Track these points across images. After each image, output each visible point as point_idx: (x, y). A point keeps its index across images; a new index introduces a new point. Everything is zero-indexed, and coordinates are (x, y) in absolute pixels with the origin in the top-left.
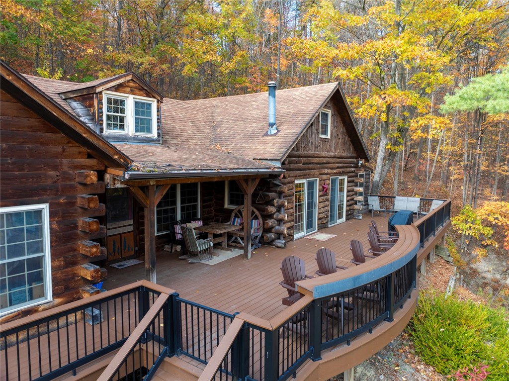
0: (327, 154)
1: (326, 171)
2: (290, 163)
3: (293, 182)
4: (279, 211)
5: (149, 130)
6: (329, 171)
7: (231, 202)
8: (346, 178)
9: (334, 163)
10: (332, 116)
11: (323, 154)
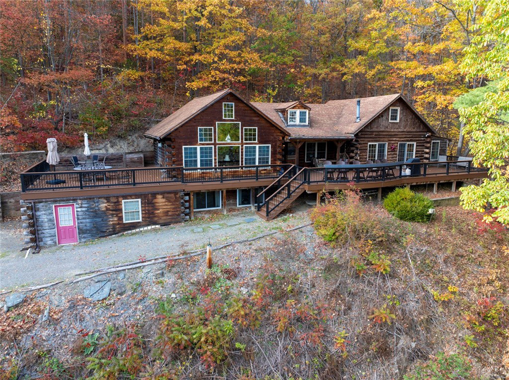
0: (396, 130)
1: (394, 139)
2: (362, 135)
3: (367, 144)
4: (356, 155)
5: (305, 122)
6: (397, 139)
8: (415, 143)
9: (402, 135)
10: (401, 110)
11: (392, 130)
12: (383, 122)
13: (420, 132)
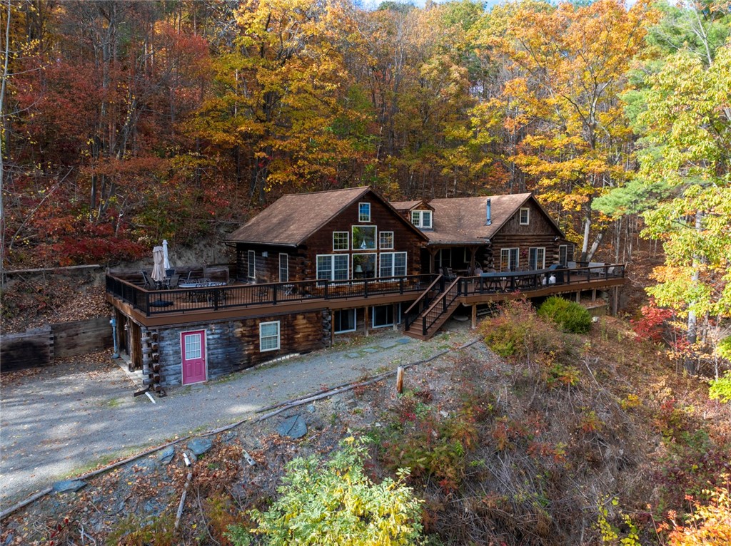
0: (526, 234)
1: (525, 244)
2: (496, 239)
3: (500, 249)
4: (490, 263)
5: (429, 225)
6: (528, 244)
7: (467, 260)
8: (544, 248)
9: (533, 239)
10: (530, 211)
11: (523, 234)
12: (514, 225)
13: (549, 235)
